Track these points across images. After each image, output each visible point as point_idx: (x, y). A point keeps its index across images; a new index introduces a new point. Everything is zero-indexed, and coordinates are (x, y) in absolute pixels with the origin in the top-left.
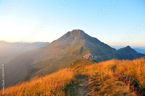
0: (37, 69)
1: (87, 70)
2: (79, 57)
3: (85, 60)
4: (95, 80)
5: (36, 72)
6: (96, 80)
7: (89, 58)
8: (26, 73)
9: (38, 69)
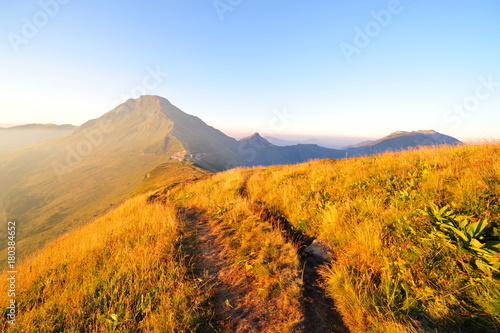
0: (43, 198)
1: (194, 195)
2: (161, 160)
3: (177, 164)
4: (222, 221)
5: (40, 207)
6: (225, 222)
7: (185, 160)
8: (4, 214)
9: (49, 199)
